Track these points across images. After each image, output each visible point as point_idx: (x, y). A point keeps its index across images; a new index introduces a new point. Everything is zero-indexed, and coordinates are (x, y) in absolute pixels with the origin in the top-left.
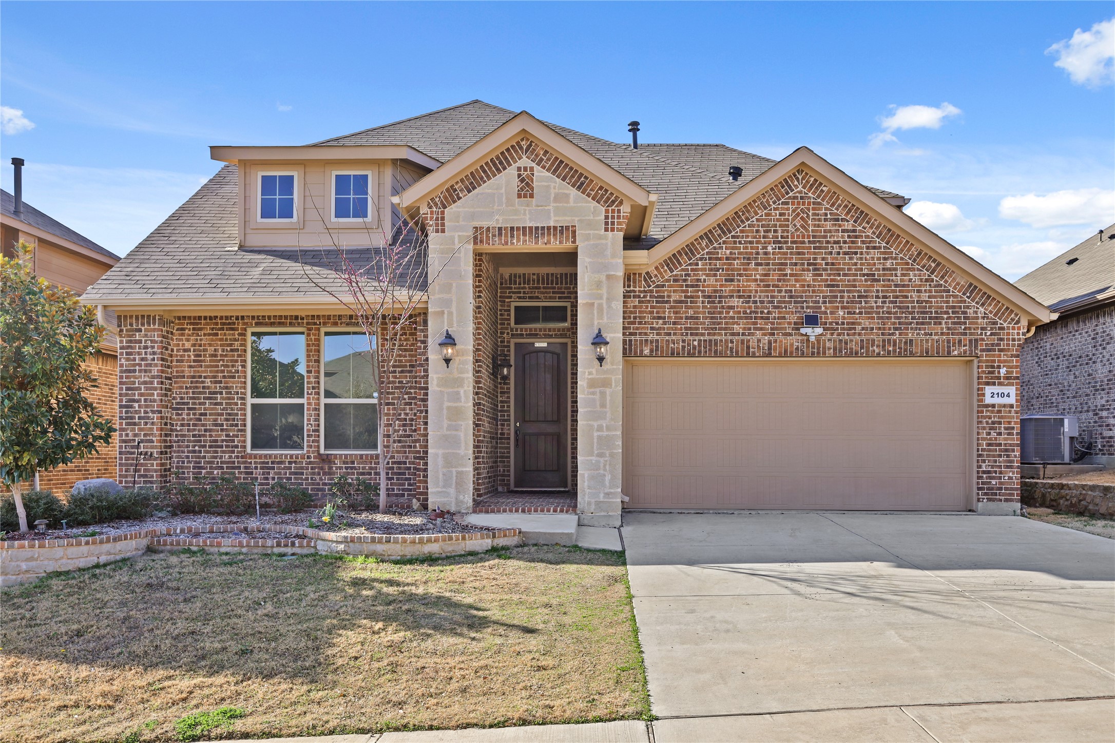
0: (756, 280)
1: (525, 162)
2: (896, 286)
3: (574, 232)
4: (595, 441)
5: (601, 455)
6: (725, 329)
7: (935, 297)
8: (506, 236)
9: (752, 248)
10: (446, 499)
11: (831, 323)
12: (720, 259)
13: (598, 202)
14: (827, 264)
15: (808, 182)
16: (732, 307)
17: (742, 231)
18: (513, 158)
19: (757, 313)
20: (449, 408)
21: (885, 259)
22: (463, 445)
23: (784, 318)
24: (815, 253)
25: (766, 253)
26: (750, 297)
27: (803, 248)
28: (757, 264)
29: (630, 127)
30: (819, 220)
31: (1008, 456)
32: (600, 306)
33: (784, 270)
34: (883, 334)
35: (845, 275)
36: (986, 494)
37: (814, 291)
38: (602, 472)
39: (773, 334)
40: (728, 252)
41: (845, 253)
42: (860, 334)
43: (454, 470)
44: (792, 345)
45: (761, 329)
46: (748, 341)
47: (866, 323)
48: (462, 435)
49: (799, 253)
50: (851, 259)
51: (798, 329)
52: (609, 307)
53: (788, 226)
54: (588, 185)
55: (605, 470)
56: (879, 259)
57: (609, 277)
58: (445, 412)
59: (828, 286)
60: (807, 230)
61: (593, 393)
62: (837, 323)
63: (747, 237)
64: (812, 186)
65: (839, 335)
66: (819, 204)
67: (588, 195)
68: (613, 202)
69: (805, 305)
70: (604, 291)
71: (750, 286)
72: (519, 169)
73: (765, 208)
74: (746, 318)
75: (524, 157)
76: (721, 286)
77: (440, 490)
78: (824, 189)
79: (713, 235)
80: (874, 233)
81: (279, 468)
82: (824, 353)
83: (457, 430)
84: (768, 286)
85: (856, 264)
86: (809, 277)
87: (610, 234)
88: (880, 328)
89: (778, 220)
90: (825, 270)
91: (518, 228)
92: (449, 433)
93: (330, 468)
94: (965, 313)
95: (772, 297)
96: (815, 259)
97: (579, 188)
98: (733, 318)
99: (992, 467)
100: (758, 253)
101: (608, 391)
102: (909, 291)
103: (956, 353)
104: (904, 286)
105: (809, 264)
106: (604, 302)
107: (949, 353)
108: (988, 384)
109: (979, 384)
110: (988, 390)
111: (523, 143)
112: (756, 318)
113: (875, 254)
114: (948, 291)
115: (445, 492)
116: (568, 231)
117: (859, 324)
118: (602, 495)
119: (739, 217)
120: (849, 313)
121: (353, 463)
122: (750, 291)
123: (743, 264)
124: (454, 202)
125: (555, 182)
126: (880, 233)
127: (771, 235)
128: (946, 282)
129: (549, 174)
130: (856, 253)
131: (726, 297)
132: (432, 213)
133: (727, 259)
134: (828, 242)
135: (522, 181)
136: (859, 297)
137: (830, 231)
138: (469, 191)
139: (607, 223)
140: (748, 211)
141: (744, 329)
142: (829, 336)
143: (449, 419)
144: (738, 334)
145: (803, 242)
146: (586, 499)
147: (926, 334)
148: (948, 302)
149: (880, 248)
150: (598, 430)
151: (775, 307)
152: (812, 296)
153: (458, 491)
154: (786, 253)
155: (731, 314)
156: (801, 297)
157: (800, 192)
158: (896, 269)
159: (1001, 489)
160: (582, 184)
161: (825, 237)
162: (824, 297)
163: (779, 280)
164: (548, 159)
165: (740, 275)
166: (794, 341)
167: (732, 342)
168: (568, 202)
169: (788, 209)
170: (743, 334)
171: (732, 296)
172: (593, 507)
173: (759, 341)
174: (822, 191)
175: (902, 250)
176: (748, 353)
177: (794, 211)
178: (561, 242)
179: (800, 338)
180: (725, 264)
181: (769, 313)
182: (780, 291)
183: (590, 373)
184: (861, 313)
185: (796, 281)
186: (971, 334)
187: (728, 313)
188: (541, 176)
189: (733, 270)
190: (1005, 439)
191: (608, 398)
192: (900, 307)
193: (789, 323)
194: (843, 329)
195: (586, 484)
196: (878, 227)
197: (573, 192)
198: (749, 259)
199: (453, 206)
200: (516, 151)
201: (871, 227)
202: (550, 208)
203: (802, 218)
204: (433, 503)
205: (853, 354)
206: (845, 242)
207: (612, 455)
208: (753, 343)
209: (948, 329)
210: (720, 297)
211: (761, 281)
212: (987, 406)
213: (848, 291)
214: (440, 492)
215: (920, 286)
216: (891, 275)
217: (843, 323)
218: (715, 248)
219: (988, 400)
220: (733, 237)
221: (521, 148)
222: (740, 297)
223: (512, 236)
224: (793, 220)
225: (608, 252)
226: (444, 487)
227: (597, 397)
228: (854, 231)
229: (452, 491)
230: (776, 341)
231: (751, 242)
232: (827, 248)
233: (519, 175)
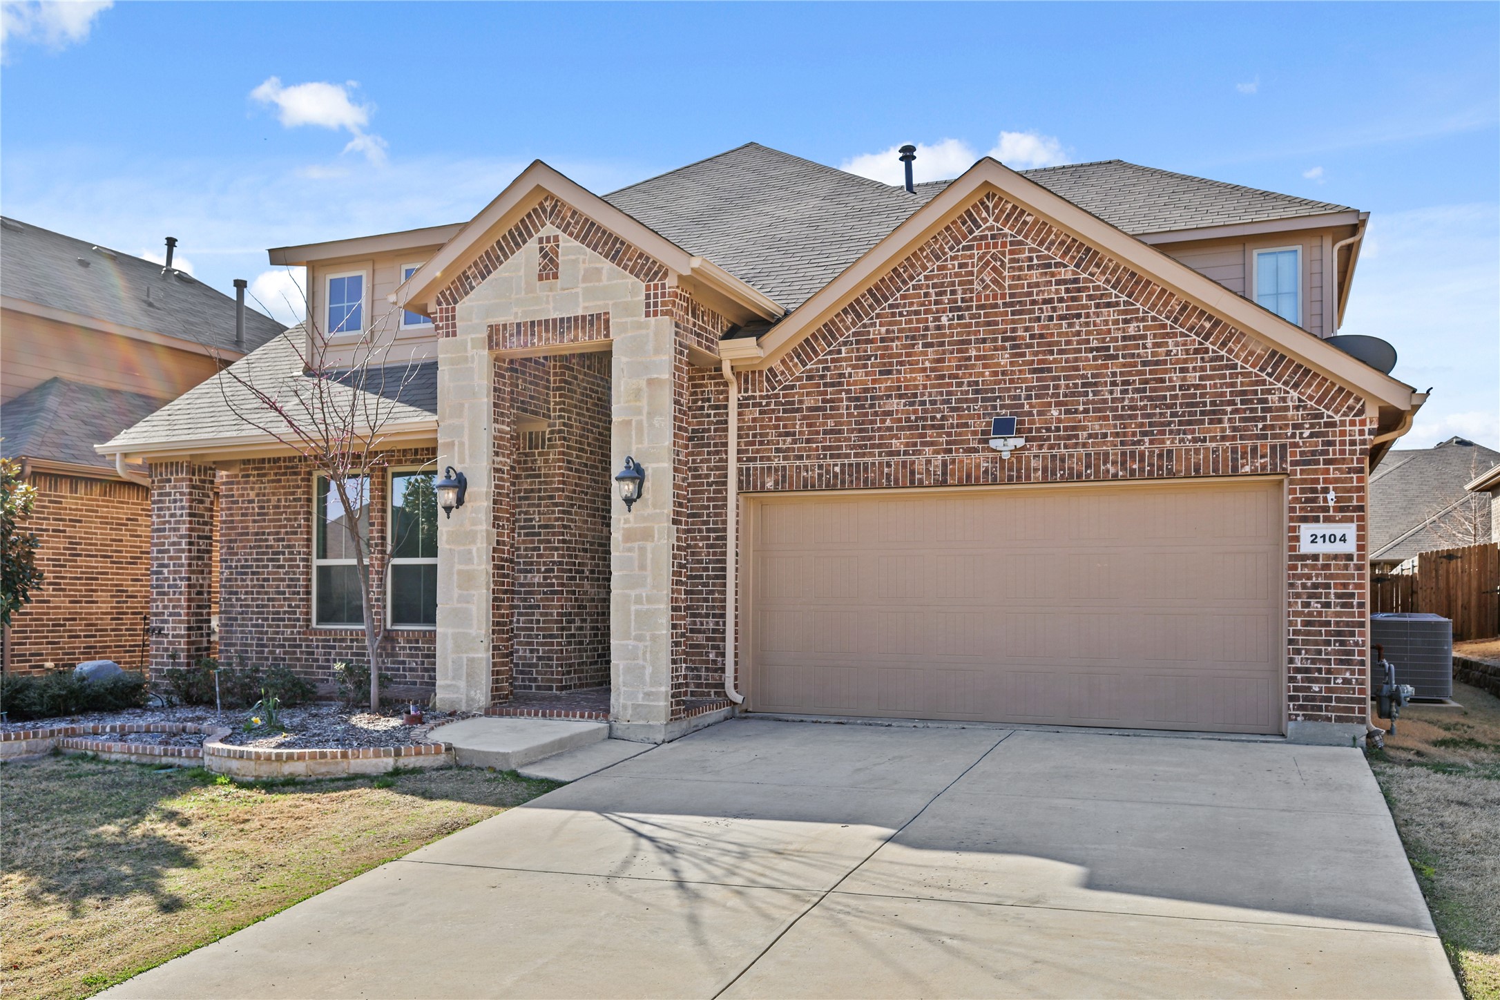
0: (924, 370)
1: (549, 229)
2: (1144, 364)
3: (607, 321)
4: (633, 617)
5: (639, 638)
6: (880, 446)
7: (1210, 378)
8: (525, 334)
9: (918, 321)
10: (455, 696)
11: (1038, 430)
12: (872, 341)
13: (637, 276)
14: (1032, 337)
15: (1002, 211)
16: (889, 413)
17: (903, 297)
18: (535, 226)
19: (925, 419)
20: (460, 572)
21: (1126, 321)
22: (475, 622)
23: (966, 425)
24: (1013, 322)
25: (939, 328)
26: (915, 395)
27: (996, 314)
28: (926, 345)
29: (901, 155)
30: (1021, 268)
31: (1342, 643)
32: (640, 423)
33: (967, 350)
34: (1123, 443)
35: (1061, 352)
36: (1301, 708)
37: (1012, 381)
38: (641, 662)
39: (950, 451)
40: (883, 329)
41: (1061, 318)
42: (1084, 445)
43: (464, 656)
44: (978, 466)
45: (932, 444)
46: (913, 463)
47: (1096, 427)
48: (474, 608)
49: (988, 324)
50: (1070, 325)
51: (986, 441)
52: (651, 425)
53: (971, 282)
54: (625, 254)
55: (645, 660)
56: (1116, 322)
57: (650, 382)
58: (455, 577)
59: (1034, 371)
60: (1001, 287)
61: (630, 550)
62: (1048, 430)
63: (911, 304)
64: (1009, 216)
65: (1051, 447)
66: (1020, 243)
67: (625, 268)
68: (656, 274)
69: (998, 403)
70: (644, 403)
71: (915, 379)
72: (541, 241)
73: (938, 258)
74: (910, 428)
75: (548, 223)
76: (874, 381)
77: (449, 682)
78: (1029, 219)
79: (862, 307)
80: (1107, 281)
81: (340, 647)
82: (1028, 477)
83: (468, 602)
84: (942, 377)
85: (1078, 333)
86: (1004, 359)
87: (652, 319)
88: (1117, 434)
89: (957, 275)
90: (1030, 346)
91: (540, 322)
92: (459, 605)
93: (393, 648)
94: (1265, 401)
95: (949, 393)
96: (1014, 330)
97: (613, 259)
98: (890, 429)
99: (1314, 661)
100: (927, 329)
101: (649, 546)
102: (1166, 371)
103: (1247, 469)
104: (1157, 363)
105: (1004, 339)
106: (644, 417)
107: (1235, 469)
108: (1305, 520)
109: (1291, 519)
110: (1306, 530)
111: (547, 204)
112: (924, 427)
113: (1110, 314)
114: (1235, 366)
115: (455, 686)
116: (599, 321)
117: (1084, 428)
118: (641, 696)
119: (900, 275)
120: (1067, 412)
121: (417, 642)
122: (916, 387)
123: (904, 346)
124: (467, 293)
125: (585, 254)
126: (1118, 281)
127: (945, 299)
128: (1230, 351)
129: (577, 243)
130: (1079, 316)
131: (881, 398)
132: (441, 310)
133: (883, 340)
134: (1034, 302)
135: (545, 256)
136: (1084, 385)
137: (1037, 285)
138: (483, 278)
139: (648, 305)
140: (913, 266)
141: (907, 445)
142: (1035, 451)
143: (460, 587)
144: (898, 453)
145: (996, 306)
146: (621, 701)
147: (1195, 440)
148: (1233, 385)
149: (1117, 304)
150: (636, 603)
151: (952, 409)
152: (1009, 390)
153: (469, 686)
154: (970, 325)
155: (888, 423)
156: (993, 391)
157: (991, 228)
158: (1144, 337)
159: (1329, 699)
160: (617, 252)
161: (1030, 294)
162: (1028, 389)
163: (959, 368)
164: (577, 223)
165: (901, 363)
166: (981, 460)
167: (889, 465)
168: (600, 280)
169: (972, 257)
170: (906, 453)
171: (889, 397)
172: (630, 712)
173: (928, 462)
174: (1025, 223)
175: (1154, 306)
176: (912, 482)
177: (980, 259)
178: (591, 337)
179: (991, 455)
180: (879, 348)
181: (943, 418)
182: (960, 385)
183: (626, 521)
184: (1086, 411)
185: (985, 366)
186: (1274, 436)
187: (883, 421)
188: (568, 244)
189: (890, 356)
190: (1337, 614)
191: (649, 556)
192: (1150, 399)
193: (975, 433)
194: (1058, 438)
195: (621, 679)
196: (1114, 271)
197: (607, 265)
198: (913, 338)
199: (466, 299)
200: (538, 217)
201: (1103, 273)
202: (579, 290)
203: (994, 269)
204: (441, 699)
205: (1074, 477)
206: (1061, 300)
207: (654, 638)
208: (920, 466)
209: (1234, 429)
210: (873, 398)
211: (932, 370)
212: (1304, 557)
213: (1067, 378)
214: (449, 686)
215: (1185, 361)
216: (1137, 346)
217: (1058, 429)
218: (864, 326)
219: (1306, 547)
220: (891, 306)
221: (544, 211)
222: (900, 397)
223: (533, 334)
224: (980, 272)
225: (650, 346)
226: (454, 678)
227: (635, 555)
228: (1076, 281)
229: (462, 684)
230: (953, 462)
231: (917, 313)
232: (1032, 311)
233: (541, 249)
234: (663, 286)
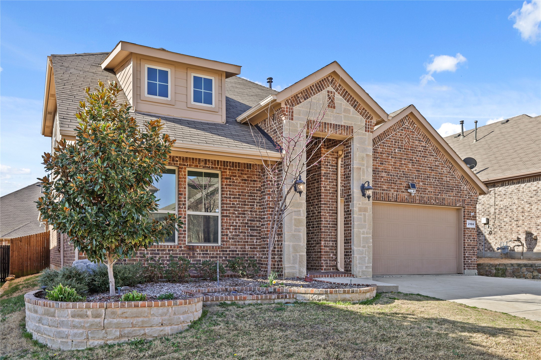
0: (391, 165)
1: (330, 88)
2: (439, 173)
3: (352, 130)
4: (361, 239)
5: (364, 247)
6: (380, 187)
7: (451, 180)
8: (322, 127)
9: (390, 149)
10: (294, 271)
11: (418, 188)
12: (378, 153)
13: (363, 116)
14: (416, 161)
15: (410, 121)
16: (382, 177)
17: (386, 141)
18: (325, 85)
19: (391, 180)
20: (295, 219)
21: (436, 161)
22: (302, 240)
23: (401, 184)
24: (412, 155)
25: (395, 153)
26: (389, 173)
27: (408, 152)
28: (392, 157)
29: (267, 81)
30: (414, 140)
31: (473, 250)
32: (363, 169)
33: (401, 161)
34: (435, 195)
35: (423, 166)
36: (467, 266)
37: (412, 173)
38: (364, 255)
39: (397, 191)
40: (381, 150)
41: (423, 157)
42: (427, 194)
43: (298, 254)
44: (404, 197)
45: (393, 188)
46: (389, 194)
47: (430, 189)
48: (302, 234)
49: (407, 154)
50: (424, 159)
51: (407, 190)
52: (367, 170)
53: (403, 141)
54: (358, 107)
55: (365, 254)
56: (434, 161)
57: (367, 155)
58: (293, 221)
59: (417, 171)
60: (410, 144)
61: (361, 215)
62: (420, 188)
63: (388, 143)
64: (411, 123)
65: (421, 194)
66: (414, 132)
67: (358, 112)
68: (369, 117)
69: (409, 179)
70: (365, 162)
71: (389, 167)
72: (328, 92)
73: (395, 131)
74: (388, 183)
75: (330, 86)
76: (379, 166)
77: (291, 265)
78: (416, 126)
79: (376, 141)
80: (432, 149)
81: (162, 254)
82: (416, 202)
83: (299, 232)
84: (396, 168)
85: (426, 162)
86: (410, 166)
87: (367, 133)
88: (434, 192)
89: (400, 137)
90: (416, 163)
91: (328, 124)
92: (295, 233)
94: (460, 188)
95: (398, 173)
96: (412, 158)
97: (354, 107)
98: (383, 182)
99: (469, 255)
100: (392, 152)
101: (367, 214)
102: (443, 176)
103: (458, 205)
104: (442, 174)
105: (410, 160)
106: (365, 168)
107: (456, 205)
108: (468, 219)
109: (464, 219)
110: (468, 222)
111: (330, 78)
112: (391, 183)
113: (432, 158)
114: (455, 178)
115: (294, 266)
116: (349, 129)
117: (427, 189)
118: (364, 267)
119: (385, 134)
120: (424, 184)
122: (389, 170)
123: (387, 156)
124: (298, 104)
125: (344, 102)
126: (434, 149)
127: (397, 144)
128: (455, 174)
129: (341, 97)
130: (426, 157)
131: (380, 172)
132: (287, 108)
133: (381, 153)
134: (417, 151)
135: (330, 98)
136: (427, 177)
137: (417, 146)
138: (305, 99)
139: (366, 128)
140: (389, 131)
141: (387, 188)
142: (417, 194)
143: (295, 226)
144: (385, 190)
145: (408, 149)
146: (358, 269)
147: (449, 196)
148: (455, 183)
149: (434, 156)
150: (363, 234)
151: (399, 179)
152: (411, 175)
153: (300, 266)
154: (402, 154)
155: (382, 180)
156: (408, 175)
157: (407, 126)
158: (439, 166)
159: (471, 264)
160: (356, 105)
161: (416, 148)
162: (416, 176)
163: (400, 166)
164: (341, 89)
165: (385, 162)
166: (405, 195)
167: (383, 194)
168: (350, 114)
169: (403, 133)
170: (387, 190)
171: (382, 172)
172: (361, 273)
173: (393, 194)
174: (415, 127)
175: (441, 158)
176: (389, 200)
177: (405, 134)
178: (347, 134)
179: (407, 194)
180: (380, 155)
181: (396, 181)
182: (400, 171)
183: (359, 204)
184: (428, 184)
185: (406, 167)
186: (463, 197)
187: (381, 179)
188: (338, 98)
189: (383, 159)
190: (473, 243)
191: (367, 217)
192: (440, 183)
193: (403, 187)
194: (422, 191)
195: (358, 262)
196: (433, 146)
197: (352, 109)
198: (389, 154)
199: (297, 106)
200: (326, 82)
201: (431, 146)
202: (342, 115)
203: (408, 138)
204: (288, 273)
205: (425, 203)
206: (422, 151)
207: (368, 247)
208: (391, 195)
209: (456, 194)
210: (378, 171)
211: (394, 165)
212: (467, 228)
213: (424, 174)
214: (291, 267)
215: (447, 174)
216: (438, 169)
217: (422, 189)
218: (376, 147)
219: (468, 226)
220: (383, 143)
221: (329, 81)
222: (385, 172)
223: (325, 128)
224: (405, 138)
225: (367, 143)
226: (293, 264)
227: (362, 217)
228: (425, 147)
229: (297, 266)
230: (399, 195)
231: (390, 147)
232: (416, 153)
233: (328, 95)
234: (371, 122)
